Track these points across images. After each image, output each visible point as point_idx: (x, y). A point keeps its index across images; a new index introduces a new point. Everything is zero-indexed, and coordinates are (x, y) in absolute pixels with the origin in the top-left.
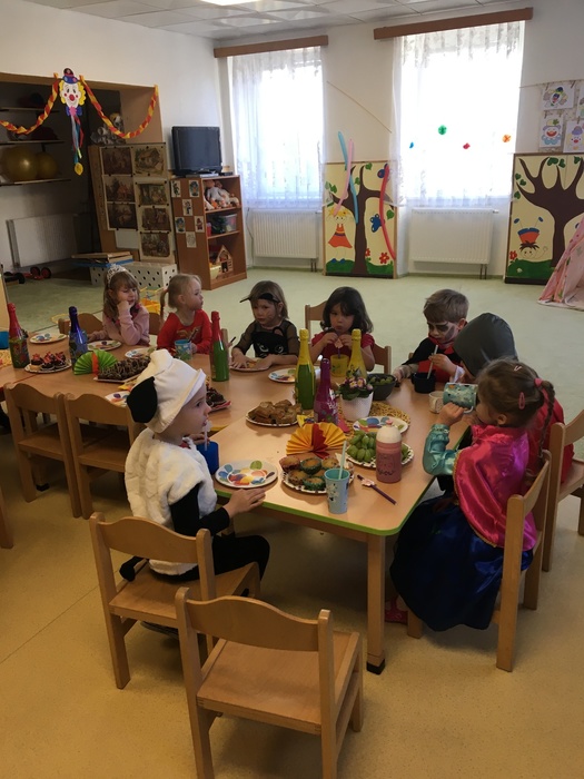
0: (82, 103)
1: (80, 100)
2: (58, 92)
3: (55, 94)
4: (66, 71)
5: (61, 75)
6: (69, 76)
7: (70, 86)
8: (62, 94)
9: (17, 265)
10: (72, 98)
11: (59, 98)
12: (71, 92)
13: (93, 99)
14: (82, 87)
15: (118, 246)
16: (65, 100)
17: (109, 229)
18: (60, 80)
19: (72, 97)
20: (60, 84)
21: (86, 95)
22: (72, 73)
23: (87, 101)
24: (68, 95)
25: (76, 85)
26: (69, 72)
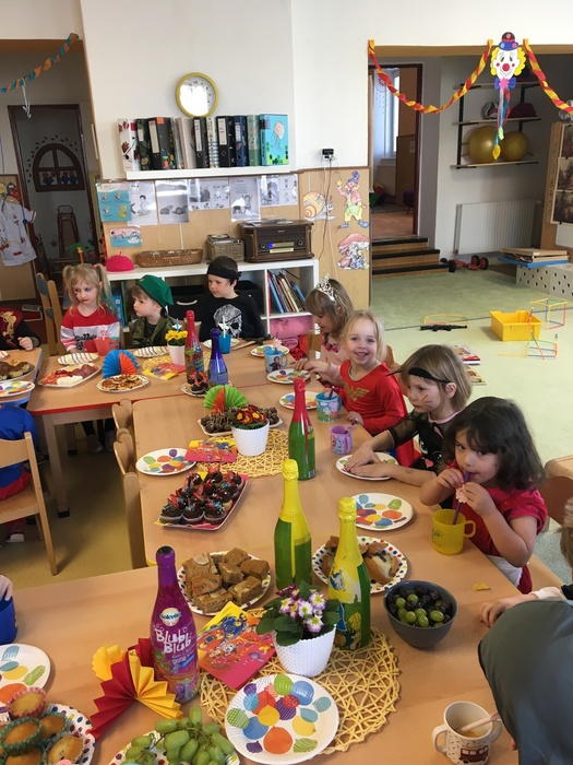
0: (518, 73)
1: (517, 69)
2: (488, 61)
3: (482, 65)
4: (504, 37)
5: (497, 40)
6: (508, 41)
7: (507, 54)
8: (494, 64)
9: (456, 252)
10: (506, 68)
11: (488, 67)
12: (507, 61)
13: (535, 66)
14: (523, 53)
15: (557, 243)
16: (497, 70)
17: (552, 222)
18: (494, 47)
19: (507, 66)
20: (494, 53)
21: (527, 63)
22: (513, 37)
23: (527, 71)
24: (502, 64)
25: (515, 51)
26: (509, 36)
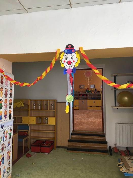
6: (70, 49)
7: (69, 56)
8: (62, 61)
12: (69, 59)
16: (64, 65)
19: (70, 62)
20: (61, 56)
21: (82, 60)
24: (67, 61)
25: (74, 54)
26: (70, 47)
